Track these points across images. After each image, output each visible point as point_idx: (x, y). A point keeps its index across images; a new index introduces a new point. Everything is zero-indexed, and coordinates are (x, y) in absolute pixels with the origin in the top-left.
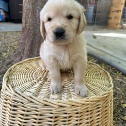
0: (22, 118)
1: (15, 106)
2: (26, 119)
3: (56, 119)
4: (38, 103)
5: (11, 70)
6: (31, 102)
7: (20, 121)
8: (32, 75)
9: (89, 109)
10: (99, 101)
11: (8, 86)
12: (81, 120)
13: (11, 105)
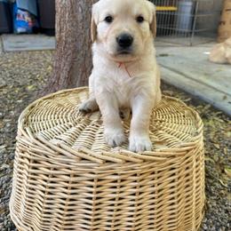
0: (46, 181)
1: (35, 162)
2: (52, 182)
3: (99, 183)
4: (70, 155)
5: (32, 107)
6: (61, 154)
7: (43, 186)
8: (67, 114)
11: (25, 130)
13: (29, 160)
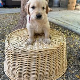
0: (19, 61)
1: (15, 55)
3: (38, 59)
5: (8, 37)
6: (24, 51)
8: (21, 38)
9: (54, 52)
10: (59, 47)
11: (9, 45)
12: (50, 58)
13: (12, 55)
